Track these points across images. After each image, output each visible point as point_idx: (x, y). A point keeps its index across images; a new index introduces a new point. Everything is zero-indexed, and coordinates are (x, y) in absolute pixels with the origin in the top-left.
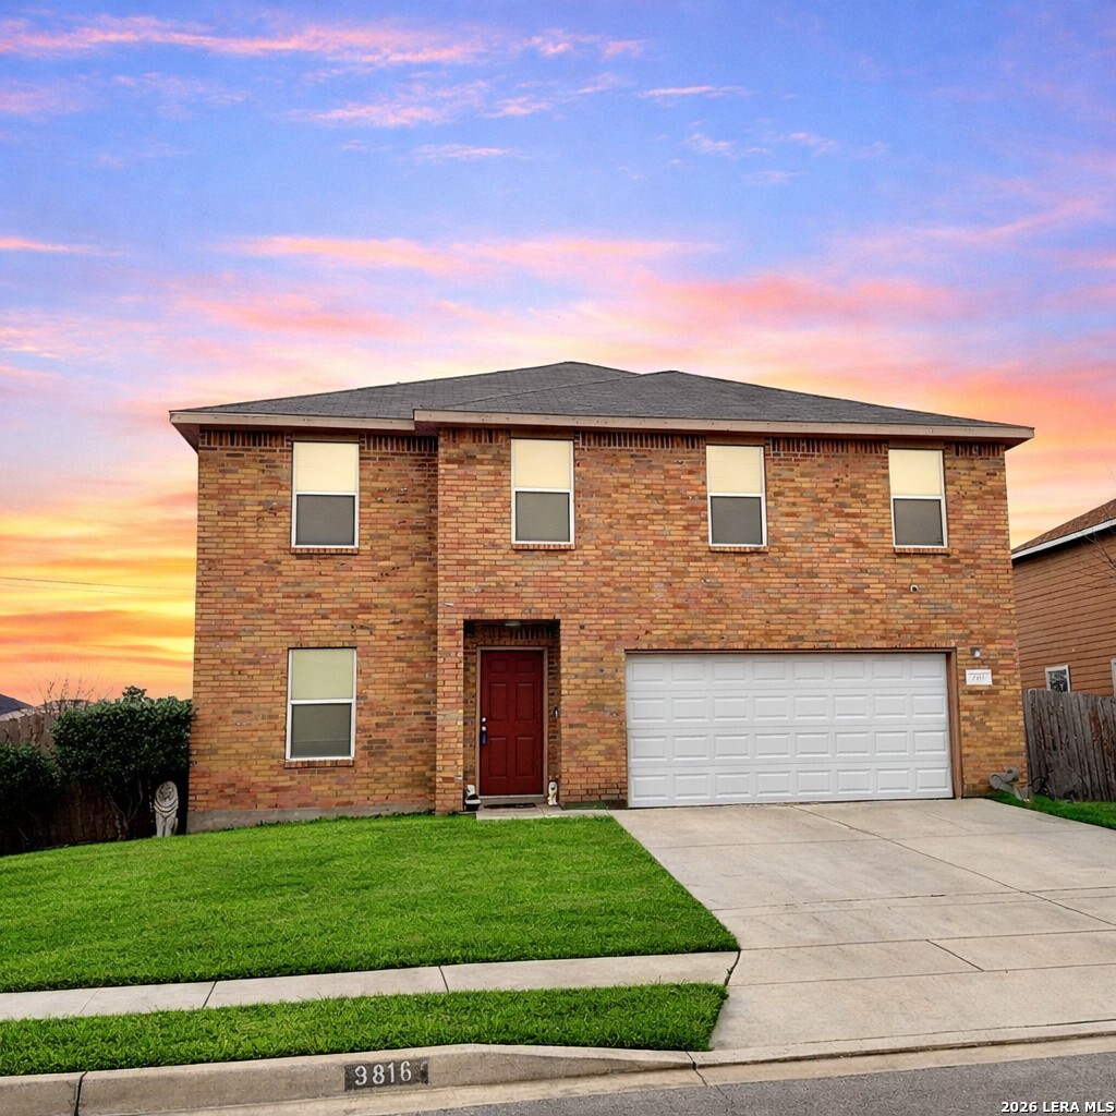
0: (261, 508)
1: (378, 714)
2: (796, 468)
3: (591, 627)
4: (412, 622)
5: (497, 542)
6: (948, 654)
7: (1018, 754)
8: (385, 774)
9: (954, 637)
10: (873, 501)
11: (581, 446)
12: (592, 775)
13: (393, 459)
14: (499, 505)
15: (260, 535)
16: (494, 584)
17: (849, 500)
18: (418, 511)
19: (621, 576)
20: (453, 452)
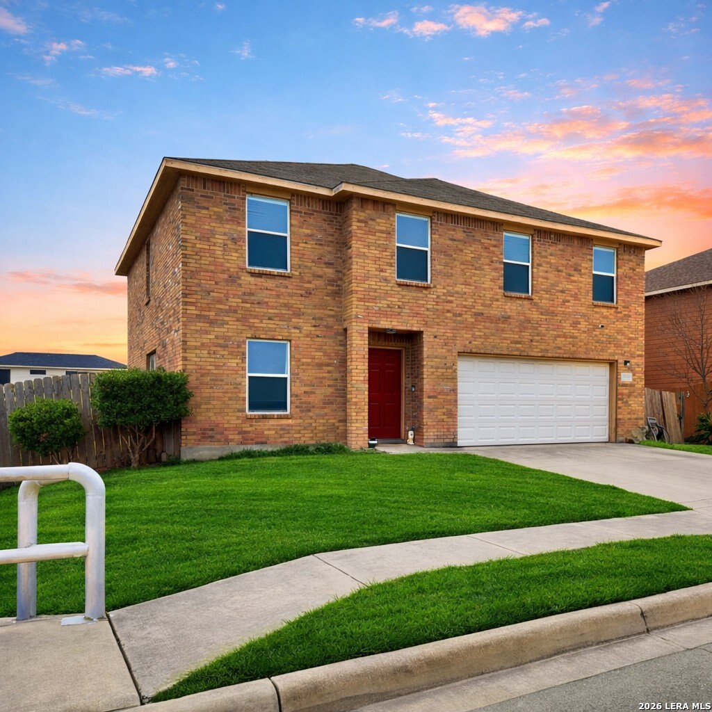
0: (226, 238)
1: (305, 385)
2: (548, 250)
3: (440, 337)
4: (325, 326)
5: (388, 278)
6: (612, 364)
7: (642, 419)
8: (311, 424)
9: (617, 354)
10: (585, 274)
11: (436, 221)
12: (440, 427)
13: (313, 215)
14: (389, 254)
15: (226, 257)
16: (386, 306)
17: (573, 273)
18: (330, 252)
19: (457, 307)
20: (362, 215)
